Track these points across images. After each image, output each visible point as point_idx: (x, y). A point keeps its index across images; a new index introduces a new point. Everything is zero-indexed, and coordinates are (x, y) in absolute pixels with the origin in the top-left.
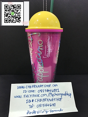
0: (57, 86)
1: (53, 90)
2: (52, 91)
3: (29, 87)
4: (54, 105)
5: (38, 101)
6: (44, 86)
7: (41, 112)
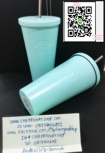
0: (59, 119)
1: (54, 124)
2: (53, 126)
3: (24, 121)
4: (55, 141)
5: (36, 137)
6: (43, 119)
7: (39, 150)
